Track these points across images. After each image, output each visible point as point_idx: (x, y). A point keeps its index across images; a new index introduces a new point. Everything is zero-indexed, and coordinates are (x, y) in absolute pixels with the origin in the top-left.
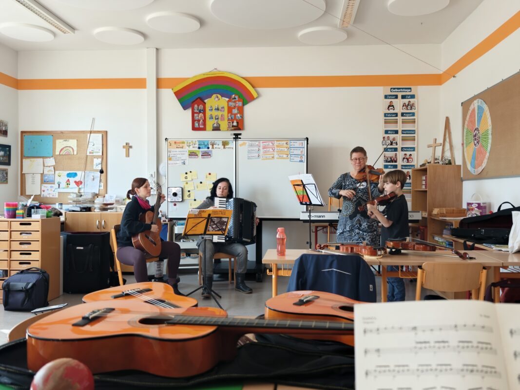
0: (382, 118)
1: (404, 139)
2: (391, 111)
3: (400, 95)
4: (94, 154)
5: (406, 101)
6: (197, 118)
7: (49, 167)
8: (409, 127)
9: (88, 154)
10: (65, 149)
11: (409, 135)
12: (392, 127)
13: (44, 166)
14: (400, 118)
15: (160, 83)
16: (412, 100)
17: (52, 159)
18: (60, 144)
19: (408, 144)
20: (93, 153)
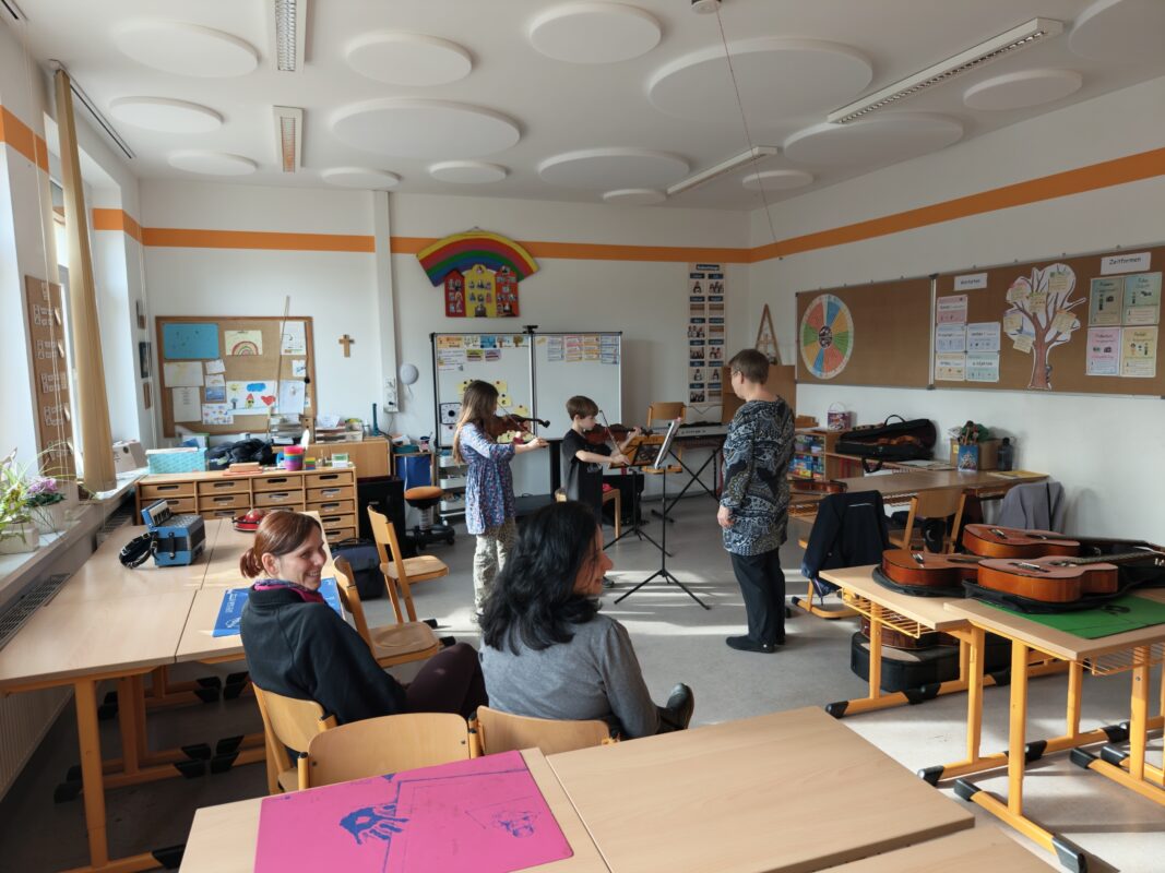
0: (687, 304)
1: (712, 330)
2: (698, 294)
3: (707, 273)
4: (293, 353)
5: (713, 281)
6: (452, 299)
7: (215, 374)
8: (716, 314)
9: (283, 353)
10: (241, 346)
11: (718, 324)
12: (698, 315)
13: (205, 373)
14: (707, 303)
15: (396, 245)
16: (720, 281)
17: (218, 362)
18: (232, 338)
19: (716, 336)
20: (290, 352)
